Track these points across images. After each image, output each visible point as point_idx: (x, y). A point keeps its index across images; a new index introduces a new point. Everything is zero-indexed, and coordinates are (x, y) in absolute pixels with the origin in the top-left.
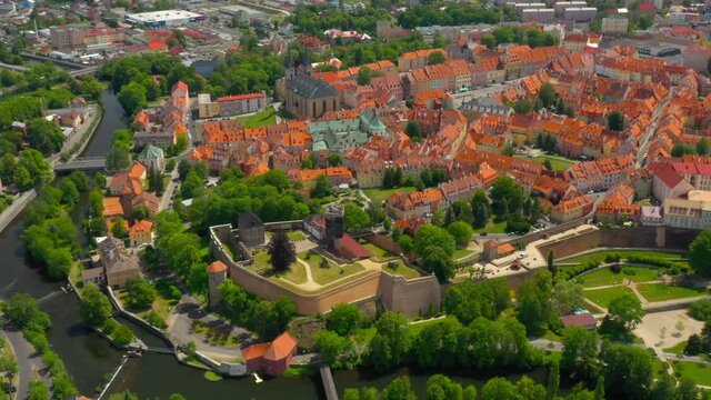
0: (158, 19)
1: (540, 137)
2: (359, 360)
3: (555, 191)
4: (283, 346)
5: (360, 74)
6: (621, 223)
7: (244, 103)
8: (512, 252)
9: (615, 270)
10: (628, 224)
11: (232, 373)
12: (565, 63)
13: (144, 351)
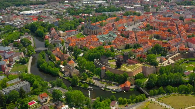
0: (30, 13)
1: (155, 36)
2: (145, 86)
3: (168, 46)
4: (128, 84)
5: (101, 23)
6: (185, 52)
7: (72, 32)
8: (166, 60)
9: (187, 63)
10: (187, 52)
11: (118, 91)
12: (149, 19)
13: (93, 89)
